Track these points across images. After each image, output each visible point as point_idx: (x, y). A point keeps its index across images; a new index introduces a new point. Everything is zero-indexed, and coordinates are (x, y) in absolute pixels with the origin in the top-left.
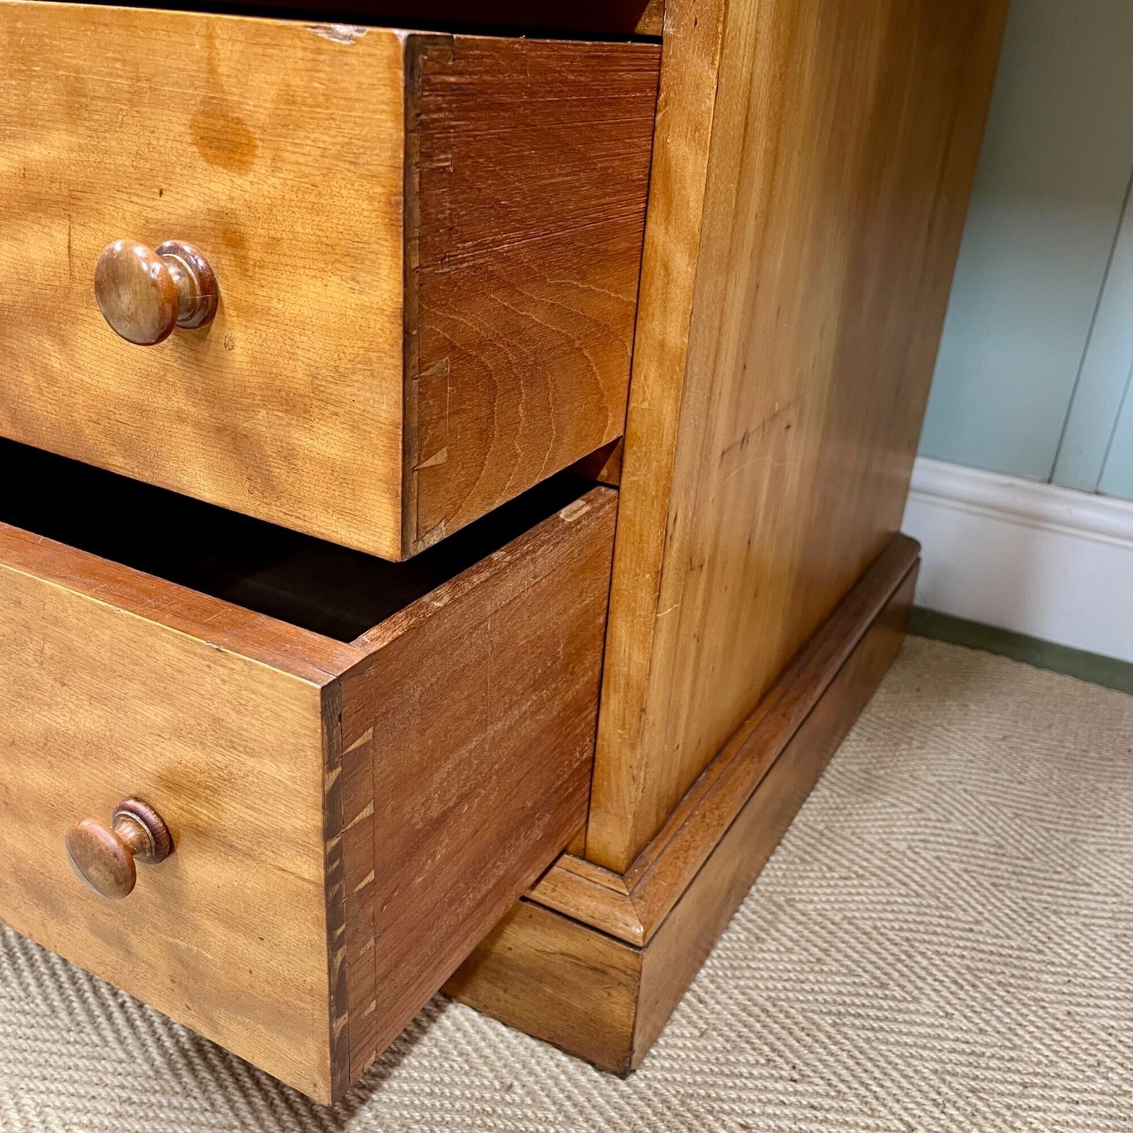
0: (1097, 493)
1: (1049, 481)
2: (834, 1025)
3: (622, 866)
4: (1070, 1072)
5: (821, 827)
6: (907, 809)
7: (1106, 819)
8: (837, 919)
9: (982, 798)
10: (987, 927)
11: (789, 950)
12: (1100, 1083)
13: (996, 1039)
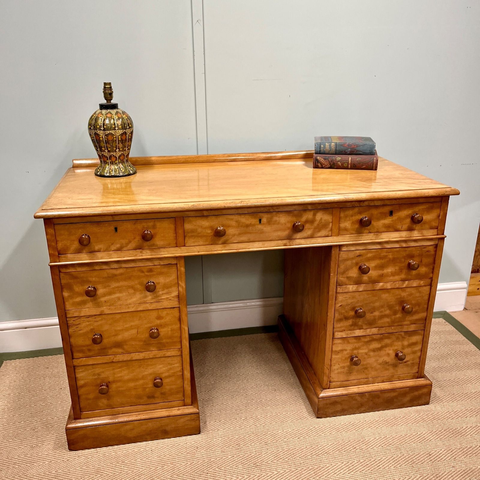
0: (212, 303)
1: (204, 303)
2: (220, 412)
3: (191, 404)
4: (250, 402)
5: (199, 386)
6: (210, 376)
7: (237, 362)
8: (211, 398)
9: (219, 368)
10: (231, 388)
11: (208, 406)
12: (254, 401)
13: (240, 403)
